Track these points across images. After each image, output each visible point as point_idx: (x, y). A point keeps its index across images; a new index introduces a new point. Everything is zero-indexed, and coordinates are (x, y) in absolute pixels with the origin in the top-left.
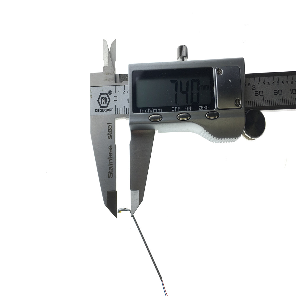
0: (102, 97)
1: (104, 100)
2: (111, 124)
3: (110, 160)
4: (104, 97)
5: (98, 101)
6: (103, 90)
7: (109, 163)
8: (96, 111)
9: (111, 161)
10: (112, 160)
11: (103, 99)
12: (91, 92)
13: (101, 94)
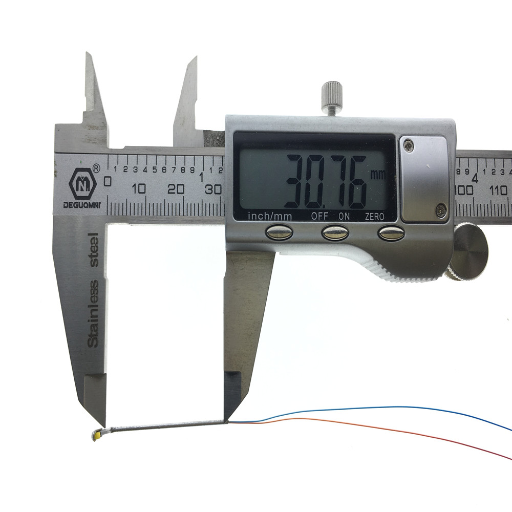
0: (79, 177)
1: (83, 184)
2: (97, 234)
3: (92, 311)
4: (83, 177)
5: (71, 184)
6: (81, 162)
7: (91, 317)
8: (66, 205)
9: (94, 313)
10: (96, 310)
11: (81, 180)
12: (55, 165)
13: (78, 170)
